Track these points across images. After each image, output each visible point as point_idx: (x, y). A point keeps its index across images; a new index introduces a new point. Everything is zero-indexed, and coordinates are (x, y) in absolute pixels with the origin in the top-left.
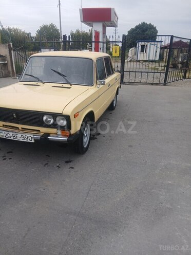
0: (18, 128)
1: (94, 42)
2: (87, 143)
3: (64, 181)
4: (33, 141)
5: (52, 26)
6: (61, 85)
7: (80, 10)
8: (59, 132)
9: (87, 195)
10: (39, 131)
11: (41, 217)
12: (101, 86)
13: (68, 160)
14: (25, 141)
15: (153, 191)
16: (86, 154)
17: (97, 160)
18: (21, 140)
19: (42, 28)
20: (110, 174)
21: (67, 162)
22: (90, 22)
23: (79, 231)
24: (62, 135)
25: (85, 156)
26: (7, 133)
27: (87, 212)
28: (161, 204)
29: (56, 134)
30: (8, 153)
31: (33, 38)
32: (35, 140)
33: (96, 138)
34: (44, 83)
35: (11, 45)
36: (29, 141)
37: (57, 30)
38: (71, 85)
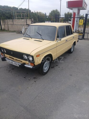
0: (14, 59)
1: (72, 18)
2: (47, 70)
3: (28, 88)
4: (18, 66)
5: (57, 10)
6: (38, 40)
7: (67, 2)
8: (30, 64)
9: (35, 99)
10: (22, 61)
11: (8, 104)
12: (59, 41)
13: (35, 77)
14: (15, 65)
15: (71, 105)
16: (45, 76)
17: (49, 80)
18: (14, 64)
19: (52, 12)
20: (52, 89)
21: (34, 78)
22: (71, 8)
23: (21, 117)
24: (31, 65)
25: (44, 76)
26: (12, 61)
27: (30, 108)
28: (72, 114)
29: (28, 64)
30: (12, 69)
31: (47, 16)
32: (19, 65)
33: (54, 68)
34: (32, 38)
35: (33, 20)
36: (17, 66)
37: (58, 12)
38: (43, 40)
